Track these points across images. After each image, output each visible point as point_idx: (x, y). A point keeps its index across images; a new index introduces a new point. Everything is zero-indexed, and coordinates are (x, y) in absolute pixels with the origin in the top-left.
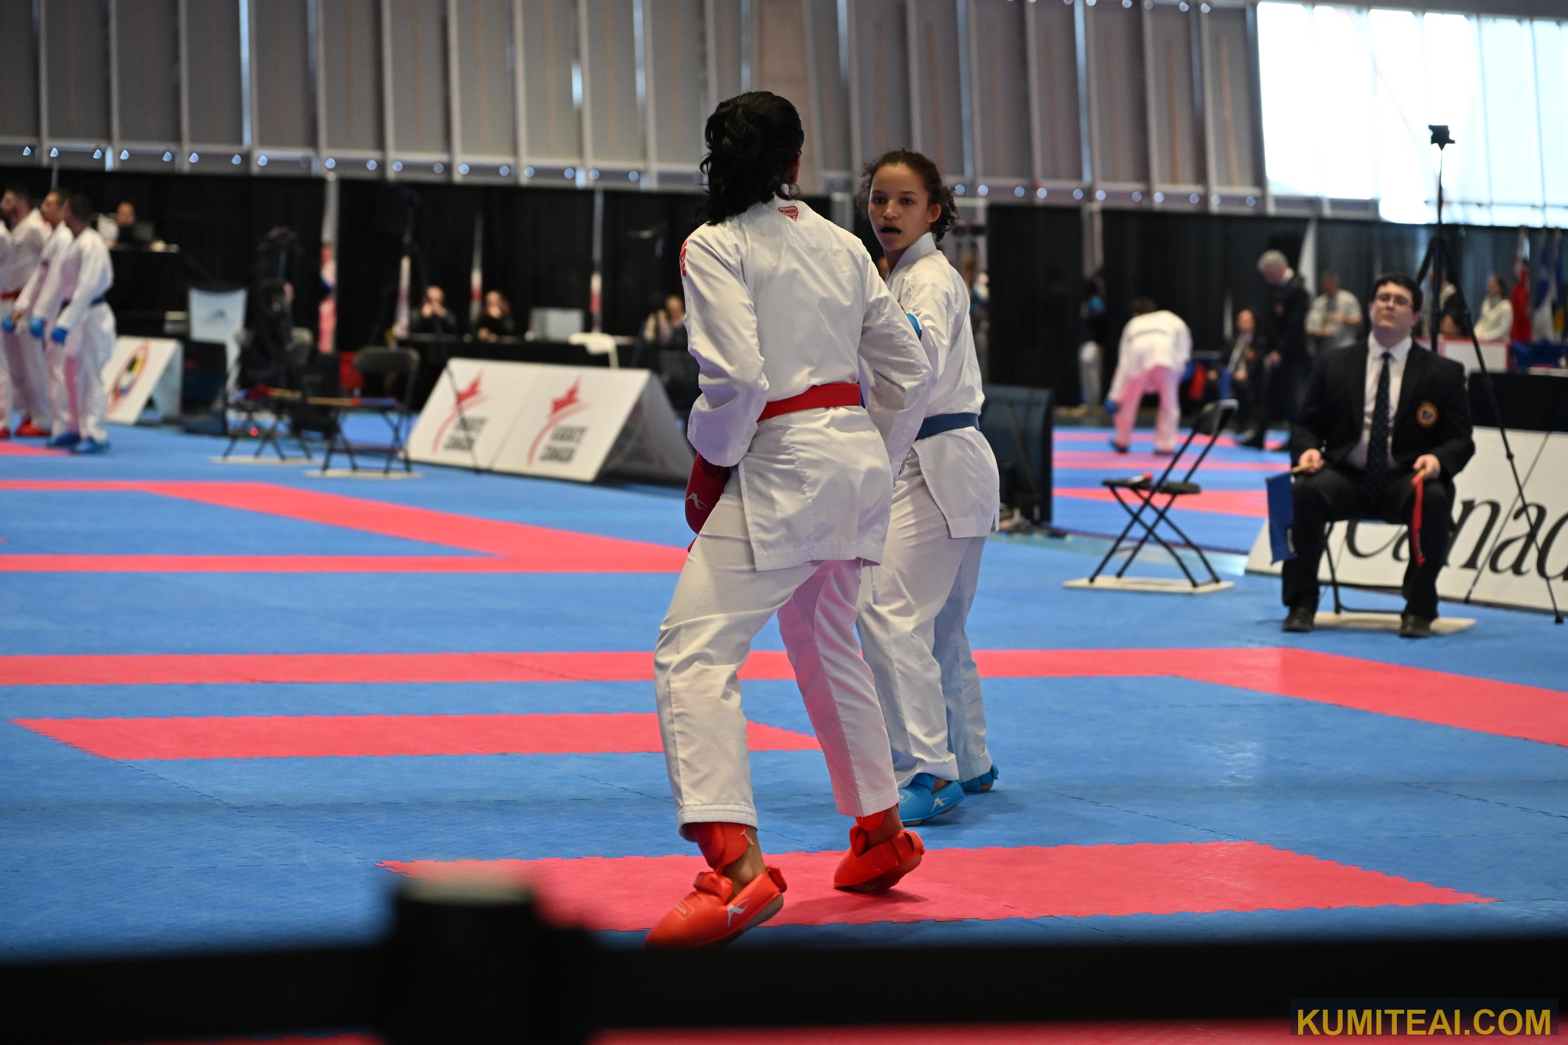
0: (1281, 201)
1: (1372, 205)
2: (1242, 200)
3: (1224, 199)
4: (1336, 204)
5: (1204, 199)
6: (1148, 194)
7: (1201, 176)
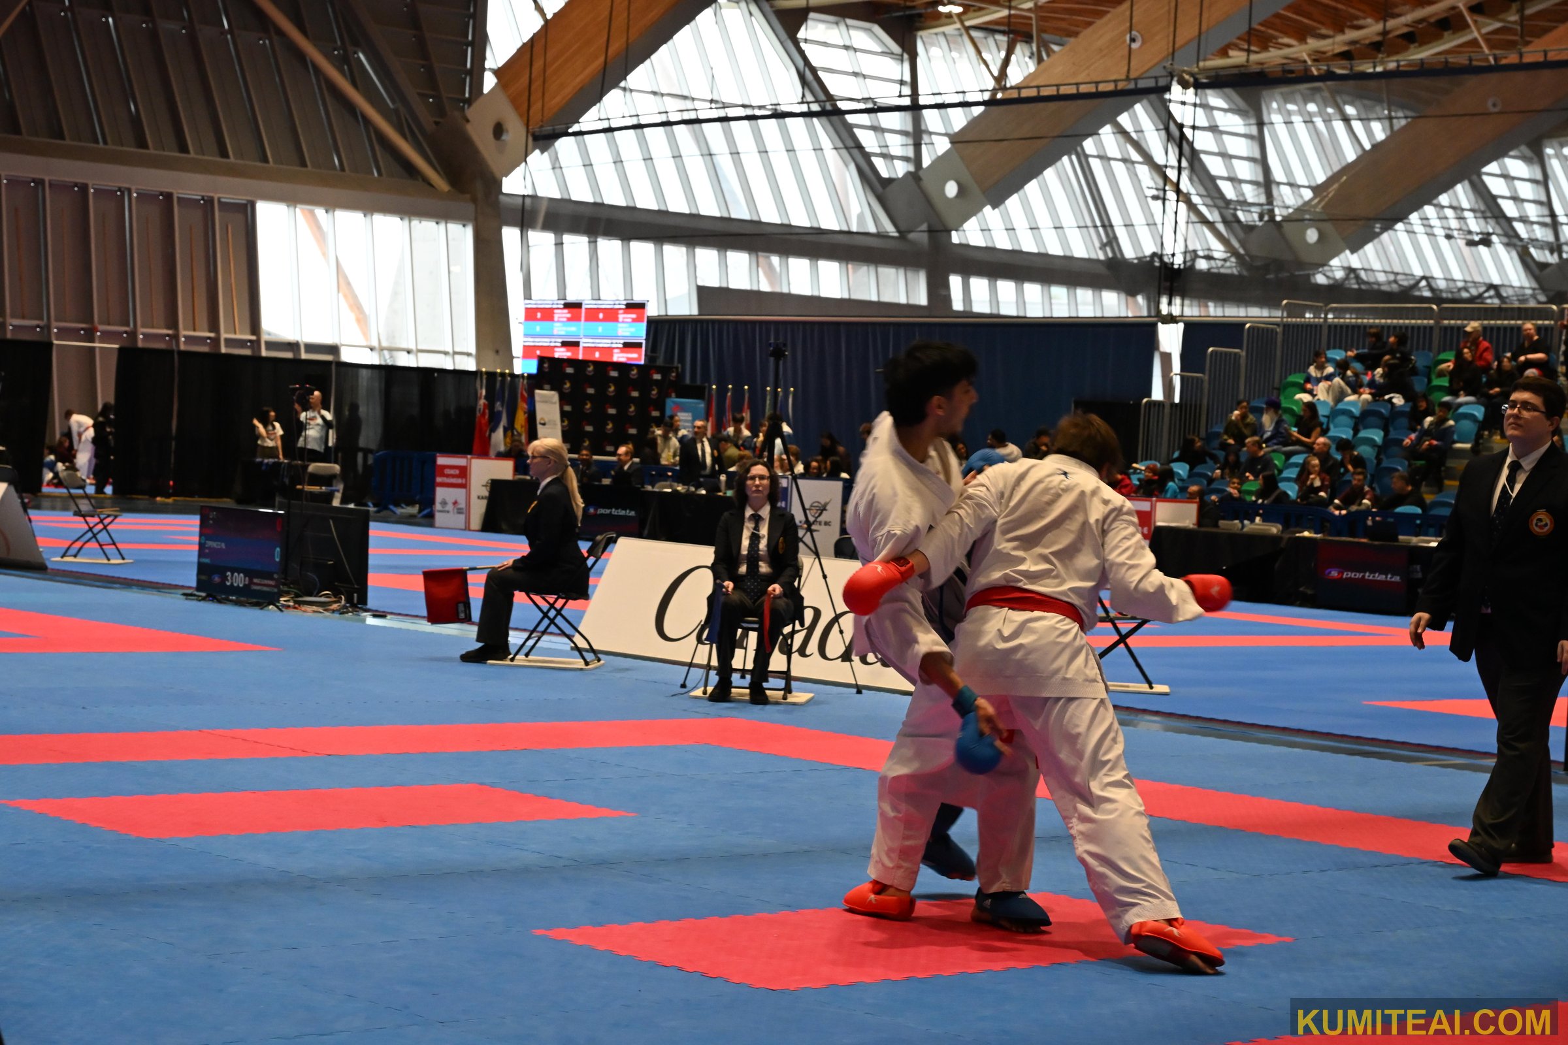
0: (271, 345)
1: (334, 349)
2: (241, 343)
3: (229, 342)
4: (310, 348)
5: (216, 341)
6: (176, 337)
7: (214, 326)
